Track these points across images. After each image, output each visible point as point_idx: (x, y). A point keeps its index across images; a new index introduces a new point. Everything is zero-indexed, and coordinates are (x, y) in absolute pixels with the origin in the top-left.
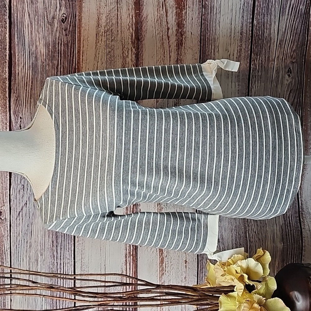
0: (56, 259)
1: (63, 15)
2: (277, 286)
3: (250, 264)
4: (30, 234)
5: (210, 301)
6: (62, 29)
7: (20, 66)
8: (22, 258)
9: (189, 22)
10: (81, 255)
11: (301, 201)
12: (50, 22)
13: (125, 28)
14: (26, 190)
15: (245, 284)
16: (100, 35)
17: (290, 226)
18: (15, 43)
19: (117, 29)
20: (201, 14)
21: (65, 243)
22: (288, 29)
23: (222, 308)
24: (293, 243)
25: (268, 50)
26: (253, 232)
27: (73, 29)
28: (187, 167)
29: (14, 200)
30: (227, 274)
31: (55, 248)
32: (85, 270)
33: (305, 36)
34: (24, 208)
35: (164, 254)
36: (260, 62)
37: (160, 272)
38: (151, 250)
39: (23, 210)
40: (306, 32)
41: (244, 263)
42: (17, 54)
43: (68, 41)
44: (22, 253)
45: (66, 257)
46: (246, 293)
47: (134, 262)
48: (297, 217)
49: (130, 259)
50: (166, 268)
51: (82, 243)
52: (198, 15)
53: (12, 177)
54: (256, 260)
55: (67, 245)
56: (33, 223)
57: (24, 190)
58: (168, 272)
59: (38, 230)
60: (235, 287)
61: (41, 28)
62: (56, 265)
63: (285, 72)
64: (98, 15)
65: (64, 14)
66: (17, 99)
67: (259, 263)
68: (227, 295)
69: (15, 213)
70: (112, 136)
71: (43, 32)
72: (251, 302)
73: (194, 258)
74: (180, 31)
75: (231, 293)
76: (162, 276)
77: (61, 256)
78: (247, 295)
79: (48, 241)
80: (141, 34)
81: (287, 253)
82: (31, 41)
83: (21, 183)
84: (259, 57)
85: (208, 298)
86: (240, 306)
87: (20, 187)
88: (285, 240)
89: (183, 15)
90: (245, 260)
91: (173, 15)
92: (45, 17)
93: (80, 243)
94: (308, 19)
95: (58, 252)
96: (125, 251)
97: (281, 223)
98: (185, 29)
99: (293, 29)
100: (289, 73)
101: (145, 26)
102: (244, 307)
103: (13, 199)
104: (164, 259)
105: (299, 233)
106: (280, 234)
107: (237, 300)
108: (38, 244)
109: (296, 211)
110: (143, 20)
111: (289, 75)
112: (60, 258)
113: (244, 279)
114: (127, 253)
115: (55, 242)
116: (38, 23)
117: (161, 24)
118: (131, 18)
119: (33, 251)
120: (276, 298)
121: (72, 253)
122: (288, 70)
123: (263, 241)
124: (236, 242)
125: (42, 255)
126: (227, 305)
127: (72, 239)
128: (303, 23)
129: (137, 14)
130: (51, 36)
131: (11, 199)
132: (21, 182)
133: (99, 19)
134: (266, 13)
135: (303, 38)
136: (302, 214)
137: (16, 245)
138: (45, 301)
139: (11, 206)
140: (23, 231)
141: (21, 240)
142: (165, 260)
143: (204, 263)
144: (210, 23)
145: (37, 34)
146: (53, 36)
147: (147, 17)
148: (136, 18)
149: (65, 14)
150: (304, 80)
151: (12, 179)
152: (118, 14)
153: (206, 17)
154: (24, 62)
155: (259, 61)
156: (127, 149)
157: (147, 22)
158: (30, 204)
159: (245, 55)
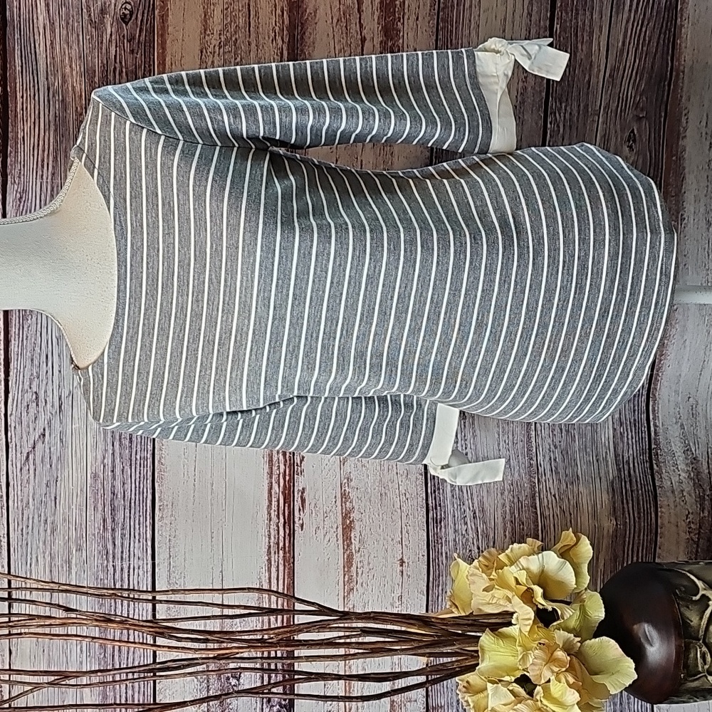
0: (111, 560)
1: (124, 7)
2: (605, 611)
3: (547, 563)
4: (53, 502)
5: (459, 646)
6: (124, 36)
7: (27, 121)
8: (34, 556)
9: (411, 24)
10: (168, 550)
11: (655, 426)
12: (95, 22)
13: (267, 38)
14: (42, 404)
15: (535, 608)
16: (209, 53)
17: (630, 481)
18: (15, 69)
19: (247, 39)
20: (436, 7)
21: (132, 524)
22: (629, 44)
23: (485, 661)
24: (637, 519)
25: (585, 90)
26: (549, 494)
27: (147, 38)
28: (408, 353)
29: (15, 427)
30: (496, 587)
31: (109, 535)
32: (177, 584)
33: (667, 59)
34: (39, 446)
35: (353, 546)
36: (567, 116)
37: (344, 585)
38: (325, 536)
39: (36, 449)
40: (668, 50)
41: (534, 563)
42: (19, 95)
43: (136, 66)
44: (34, 546)
45: (134, 555)
46: (538, 627)
47: (286, 564)
48: (647, 461)
49: (279, 556)
50: (357, 576)
51: (171, 524)
52: (430, 10)
53: (11, 374)
54: (560, 554)
55: (137, 526)
56: (59, 479)
57: (37, 405)
58: (362, 586)
59: (71, 494)
60: (515, 616)
61: (75, 35)
62: (112, 573)
63: (622, 139)
64: (204, 8)
65: (126, 2)
66: (21, 198)
67: (568, 563)
68: (496, 632)
69: (19, 455)
70: (247, 289)
71: (78, 44)
72: (548, 646)
73: (420, 554)
74: (390, 44)
75: (504, 630)
76: (349, 594)
77: (122, 552)
78: (541, 633)
79: (93, 518)
80: (302, 50)
81: (624, 542)
82: (50, 63)
83: (30, 388)
84: (566, 107)
85: (456, 640)
86: (525, 656)
87: (29, 396)
88: (619, 513)
89: (397, 9)
90: (536, 556)
91: (375, 8)
92: (85, 10)
93: (166, 524)
94: (674, 22)
95: (116, 543)
96: (267, 539)
97: (611, 475)
98: (401, 41)
99: (641, 42)
100: (631, 142)
101: (310, 34)
102: (535, 658)
103: (13, 425)
104: (354, 557)
105: (649, 496)
106: (608, 499)
107: (519, 642)
108: (71, 526)
109: (643, 449)
110: (307, 18)
111: (630, 147)
112: (122, 558)
113: (533, 597)
114: (272, 544)
115: (109, 521)
116: (68, 23)
117: (347, 29)
118: (279, 15)
119: (60, 542)
120: (604, 638)
121: (147, 545)
122: (630, 136)
123: (571, 514)
124: (511, 517)
125: (79, 549)
126: (497, 655)
127: (148, 513)
128: (663, 31)
129: (293, 5)
130: (97, 54)
131: (9, 424)
132: (32, 386)
133: (207, 17)
134: (581, 6)
135: (661, 65)
136: (657, 454)
137: (20, 528)
138: (88, 654)
139: (9, 440)
140: (37, 496)
141: (33, 518)
142: (357, 558)
143: (443, 564)
144: (456, 29)
145: (64, 49)
146: (101, 53)
147: (315, 12)
148: (291, 15)
149: (129, 3)
150: (664, 157)
151: (10, 378)
152: (249, 5)
153: (448, 15)
154: (37, 112)
155: (565, 113)
156: (279, 319)
157: (316, 23)
158: (53, 436)
159: (533, 101)
